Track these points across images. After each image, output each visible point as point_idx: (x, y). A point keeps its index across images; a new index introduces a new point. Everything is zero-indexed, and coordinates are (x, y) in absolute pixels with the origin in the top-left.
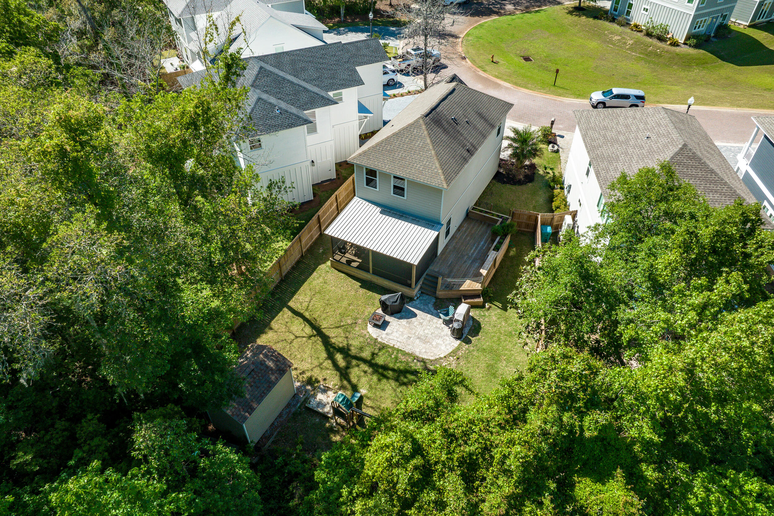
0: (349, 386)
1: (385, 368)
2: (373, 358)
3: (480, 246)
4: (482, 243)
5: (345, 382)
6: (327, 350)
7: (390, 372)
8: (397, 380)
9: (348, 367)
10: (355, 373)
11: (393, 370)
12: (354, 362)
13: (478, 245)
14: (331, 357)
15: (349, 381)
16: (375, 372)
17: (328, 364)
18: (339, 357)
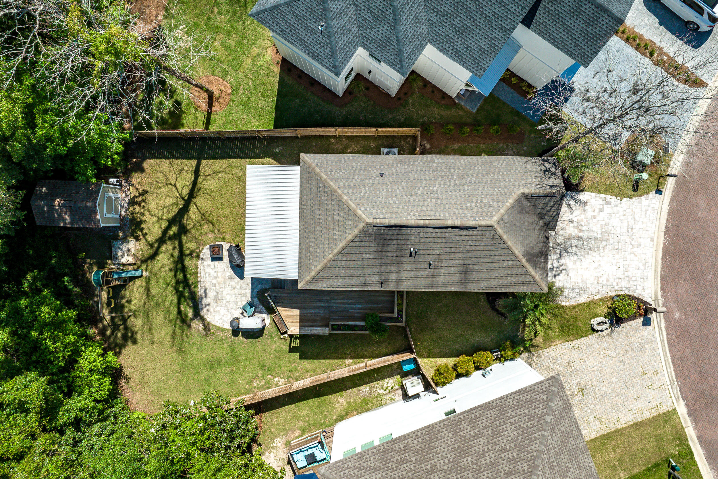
0: (154, 249)
1: (184, 269)
2: (188, 255)
3: (352, 306)
4: (358, 306)
5: (156, 245)
6: (175, 216)
7: (181, 275)
8: (178, 282)
9: (170, 238)
10: (167, 247)
11: (185, 276)
12: (177, 243)
13: (352, 303)
14: (171, 222)
15: (159, 247)
16: (176, 263)
17: (165, 224)
18: (174, 229)
